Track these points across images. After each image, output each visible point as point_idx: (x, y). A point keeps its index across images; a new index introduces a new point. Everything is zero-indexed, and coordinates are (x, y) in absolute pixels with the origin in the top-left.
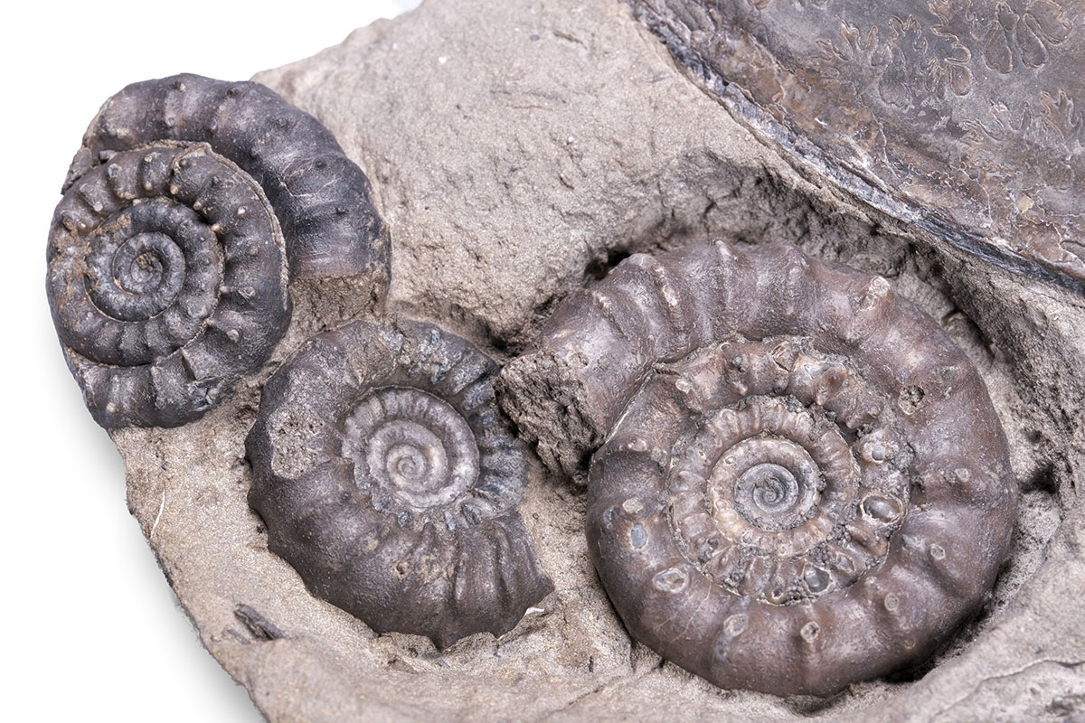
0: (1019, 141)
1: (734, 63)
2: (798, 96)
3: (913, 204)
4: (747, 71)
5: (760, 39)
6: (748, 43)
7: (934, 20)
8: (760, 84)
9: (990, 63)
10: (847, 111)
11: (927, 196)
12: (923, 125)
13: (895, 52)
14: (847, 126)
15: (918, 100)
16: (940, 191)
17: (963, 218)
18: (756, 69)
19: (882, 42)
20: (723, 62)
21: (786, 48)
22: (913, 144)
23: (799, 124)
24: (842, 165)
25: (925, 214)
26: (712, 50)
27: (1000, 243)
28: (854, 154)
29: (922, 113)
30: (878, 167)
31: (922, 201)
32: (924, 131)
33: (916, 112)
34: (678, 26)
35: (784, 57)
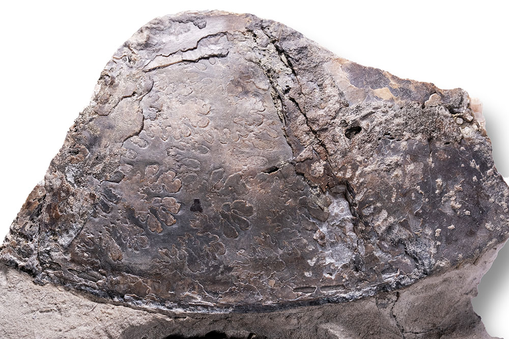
0: (255, 260)
1: (122, 286)
2: (157, 286)
3: (228, 306)
4: (129, 287)
5: (128, 272)
6: (123, 276)
7: (197, 230)
8: (138, 289)
9: (228, 236)
10: (180, 283)
11: (231, 300)
12: (214, 273)
13: (186, 250)
14: (184, 288)
15: (207, 265)
16: (236, 295)
17: (251, 301)
18: (133, 284)
19: (179, 249)
20: (117, 288)
21: (141, 270)
22: (214, 282)
23: (163, 297)
24: (190, 304)
25: (234, 307)
26: (110, 286)
27: (269, 303)
28: (193, 298)
29: (211, 269)
30: (205, 298)
31: (230, 302)
32: (216, 275)
33: (209, 269)
34: (89, 283)
35: (141, 274)
